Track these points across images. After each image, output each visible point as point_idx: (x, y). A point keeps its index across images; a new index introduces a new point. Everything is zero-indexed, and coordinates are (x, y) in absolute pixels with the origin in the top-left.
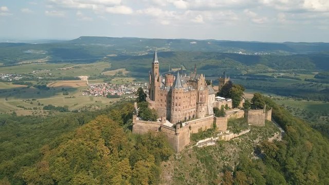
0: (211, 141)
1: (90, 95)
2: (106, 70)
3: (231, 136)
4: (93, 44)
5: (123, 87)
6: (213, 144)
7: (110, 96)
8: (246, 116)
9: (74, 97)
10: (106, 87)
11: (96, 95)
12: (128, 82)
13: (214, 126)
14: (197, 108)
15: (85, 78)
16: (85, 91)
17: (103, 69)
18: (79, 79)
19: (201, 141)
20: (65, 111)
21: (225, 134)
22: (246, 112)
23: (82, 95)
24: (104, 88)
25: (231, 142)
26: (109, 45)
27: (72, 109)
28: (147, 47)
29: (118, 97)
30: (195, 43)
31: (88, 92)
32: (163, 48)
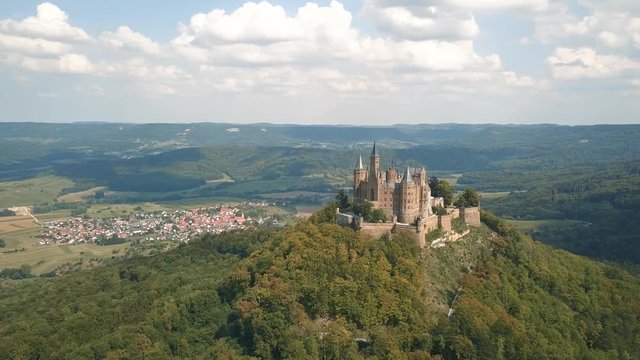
0: (441, 242)
1: (58, 243)
2: (65, 192)
3: (456, 236)
4: (11, 139)
5: (119, 221)
6: (443, 245)
7: (103, 241)
8: (462, 216)
9: (23, 250)
10: (85, 225)
11: (71, 241)
12: (124, 212)
13: (440, 226)
14: (421, 207)
15: (24, 211)
16: (44, 237)
17: (59, 190)
18: (12, 214)
19: (434, 242)
20: (24, 276)
21: (451, 234)
22: (462, 211)
23: (38, 244)
24: (81, 227)
25: (458, 242)
26: (51, 141)
27: (38, 271)
28: (138, 141)
29: (122, 241)
30: (235, 130)
31: (50, 237)
32: (172, 142)
